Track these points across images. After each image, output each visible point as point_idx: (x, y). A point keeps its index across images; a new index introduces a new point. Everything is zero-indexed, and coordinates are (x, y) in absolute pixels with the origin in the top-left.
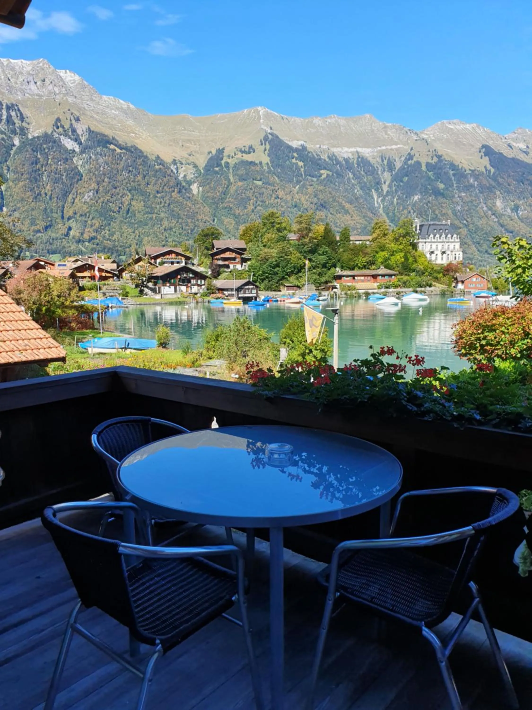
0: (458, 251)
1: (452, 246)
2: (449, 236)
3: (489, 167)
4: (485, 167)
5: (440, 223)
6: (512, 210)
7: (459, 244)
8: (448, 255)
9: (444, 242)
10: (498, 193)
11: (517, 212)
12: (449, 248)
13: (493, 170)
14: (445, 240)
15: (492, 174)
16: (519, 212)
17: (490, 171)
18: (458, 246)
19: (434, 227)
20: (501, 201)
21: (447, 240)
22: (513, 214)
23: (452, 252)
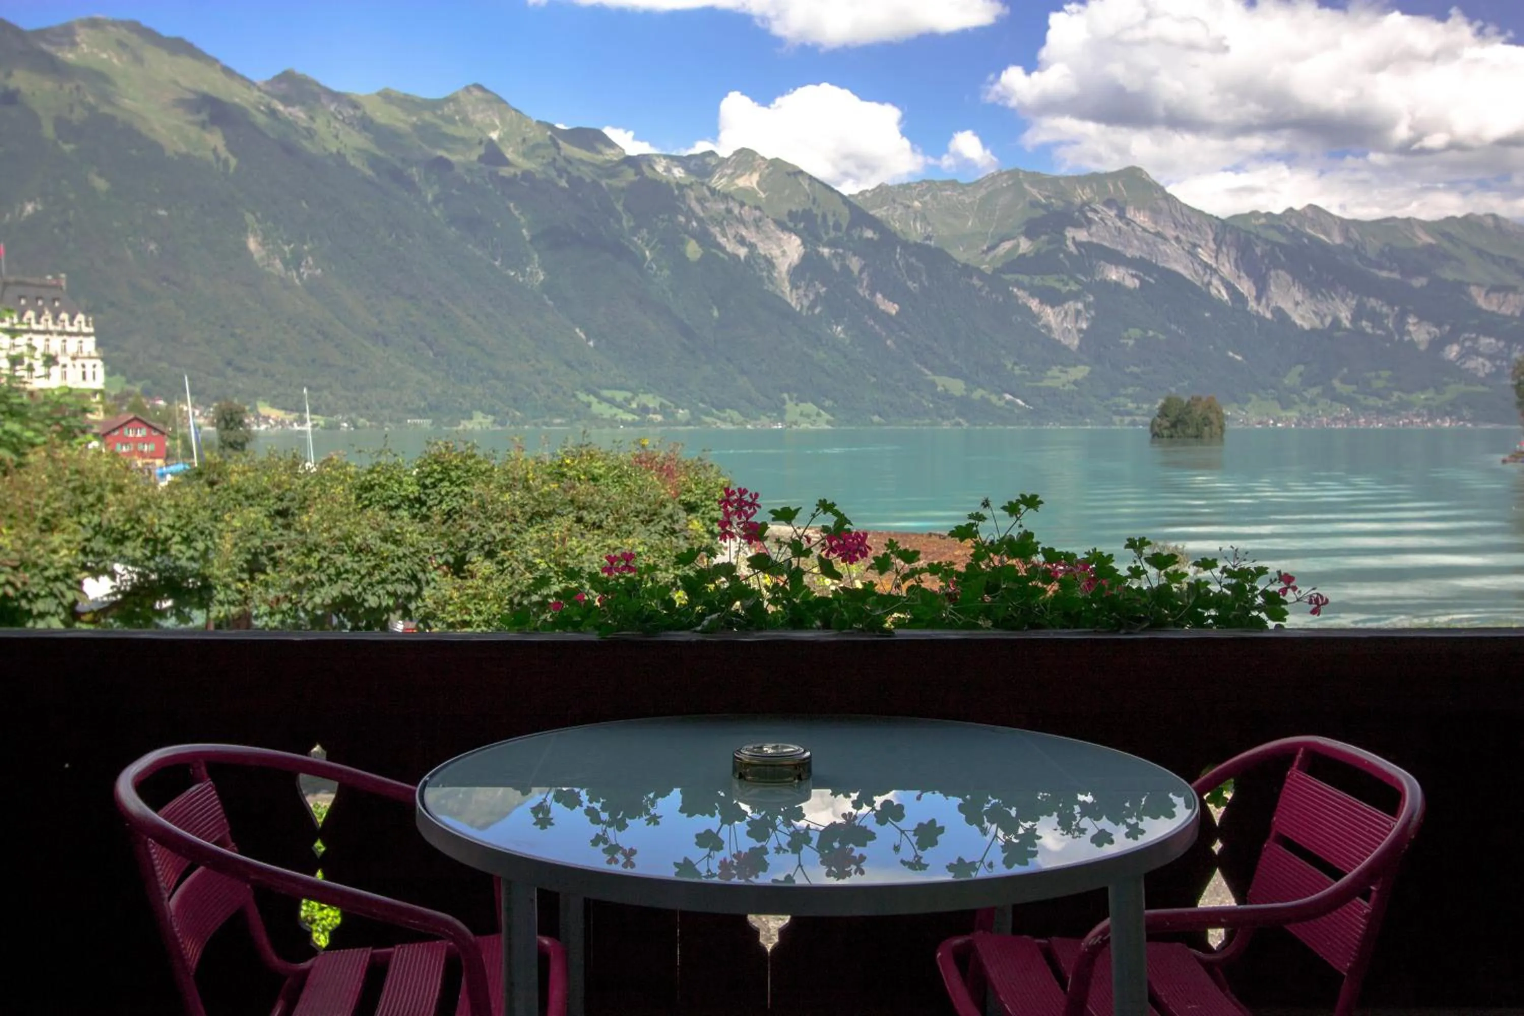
0: (90, 357)
1: (72, 344)
2: (64, 316)
3: (224, 153)
4: (215, 150)
5: (36, 280)
6: (286, 263)
7: (93, 339)
8: (64, 366)
9: (50, 332)
10: (249, 218)
11: (298, 270)
12: (64, 350)
13: (233, 162)
14: (51, 327)
15: (231, 170)
16: (302, 270)
17: (226, 162)
18: (89, 344)
19: (20, 290)
20: (259, 239)
21: (59, 328)
22: (289, 274)
23: (74, 358)
